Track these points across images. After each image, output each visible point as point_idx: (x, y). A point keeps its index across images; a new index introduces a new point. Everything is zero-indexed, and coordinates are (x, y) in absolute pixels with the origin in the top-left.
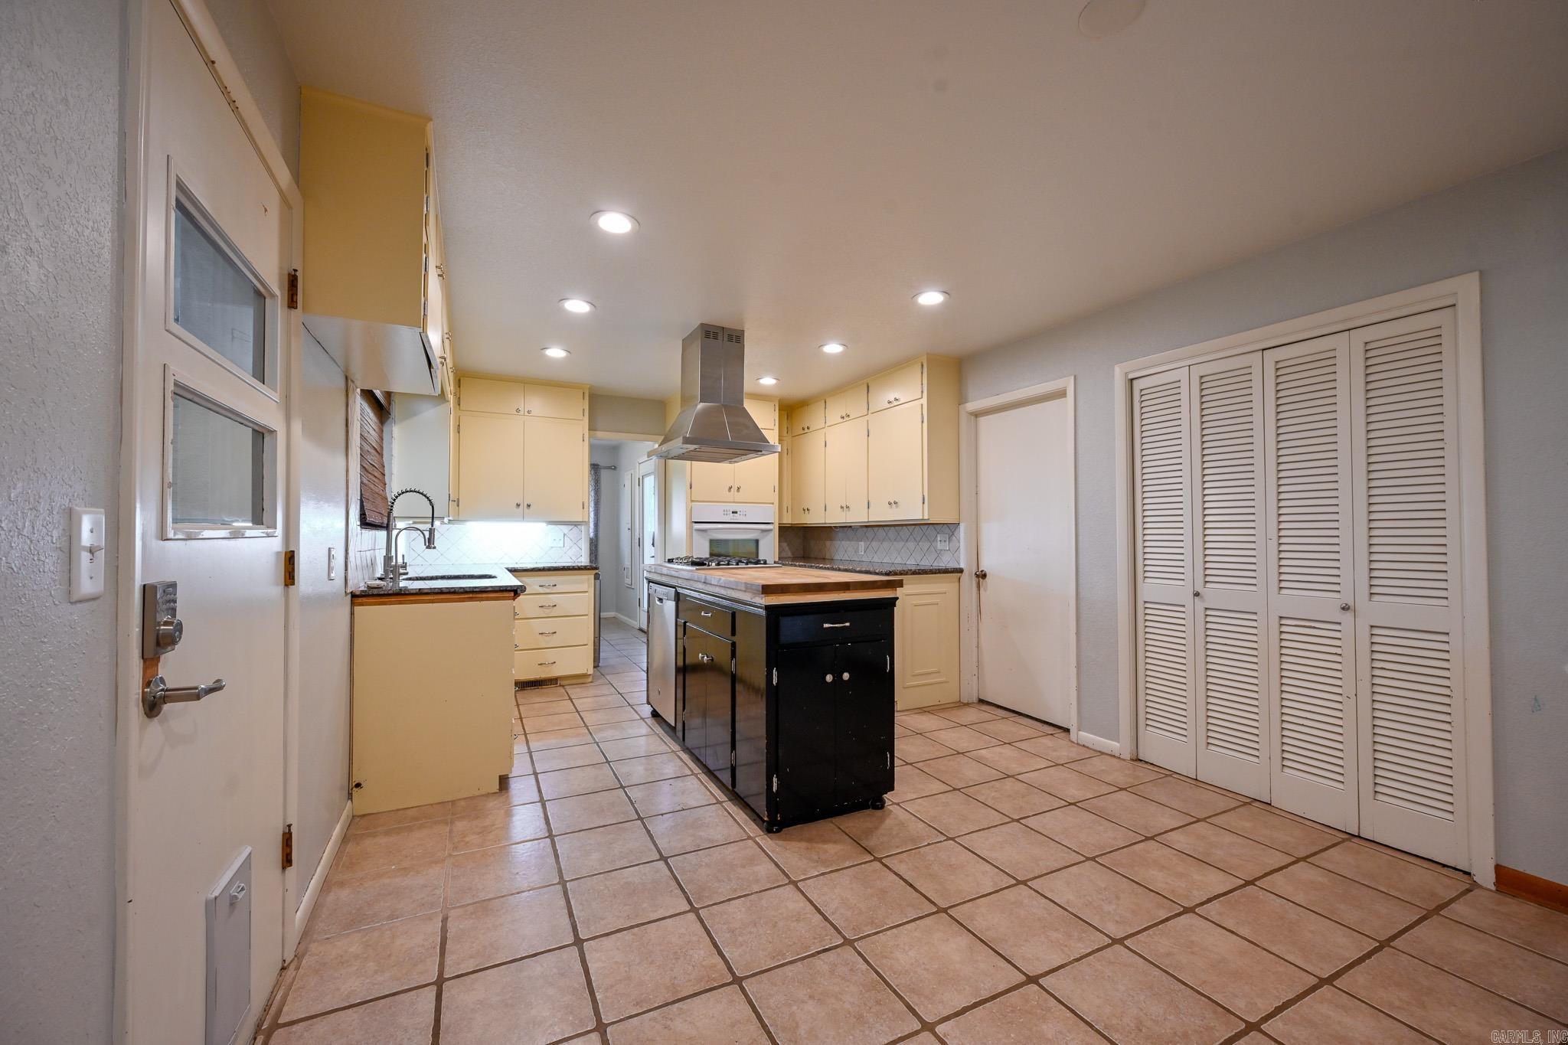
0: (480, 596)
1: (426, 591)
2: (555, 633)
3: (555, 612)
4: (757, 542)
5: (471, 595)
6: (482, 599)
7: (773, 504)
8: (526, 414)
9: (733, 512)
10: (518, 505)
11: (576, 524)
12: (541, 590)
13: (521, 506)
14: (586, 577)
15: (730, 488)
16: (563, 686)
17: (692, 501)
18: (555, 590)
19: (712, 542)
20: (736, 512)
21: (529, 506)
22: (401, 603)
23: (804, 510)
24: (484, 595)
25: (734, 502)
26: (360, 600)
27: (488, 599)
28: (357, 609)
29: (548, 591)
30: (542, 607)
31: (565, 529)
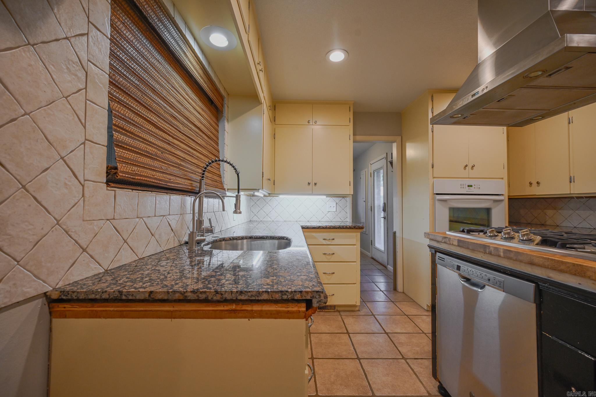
0: (249, 308)
1: (160, 297)
2: (334, 273)
3: (333, 258)
4: (488, 211)
5: (234, 307)
6: (251, 315)
7: (502, 178)
8: (314, 124)
9: (468, 186)
10: (309, 184)
11: (344, 196)
12: (324, 242)
13: (311, 184)
14: (354, 234)
15: (466, 166)
16: (339, 311)
17: (434, 178)
18: (333, 242)
19: (452, 210)
20: (471, 186)
21: (315, 184)
22: (122, 315)
23: (531, 184)
24: (256, 308)
25: (469, 178)
26: (61, 307)
27: (262, 315)
28: (56, 322)
29: (329, 243)
30: (325, 254)
31: (337, 200)
